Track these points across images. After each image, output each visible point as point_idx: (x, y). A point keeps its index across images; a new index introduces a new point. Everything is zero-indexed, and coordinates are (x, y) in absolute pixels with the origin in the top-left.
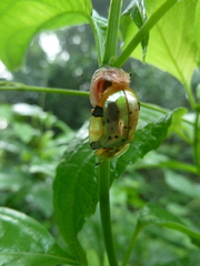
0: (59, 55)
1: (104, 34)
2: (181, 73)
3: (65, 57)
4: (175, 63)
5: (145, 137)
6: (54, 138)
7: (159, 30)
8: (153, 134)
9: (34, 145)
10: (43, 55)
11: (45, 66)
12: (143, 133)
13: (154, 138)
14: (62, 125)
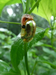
0: (13, 14)
1: (25, 5)
2: (47, 18)
3: (15, 15)
4: (46, 15)
5: (37, 37)
6: (11, 38)
7: (42, 5)
8: (40, 36)
9: (5, 40)
10: (8, 15)
11: (8, 18)
12: (37, 35)
13: (40, 37)
14: (14, 35)
